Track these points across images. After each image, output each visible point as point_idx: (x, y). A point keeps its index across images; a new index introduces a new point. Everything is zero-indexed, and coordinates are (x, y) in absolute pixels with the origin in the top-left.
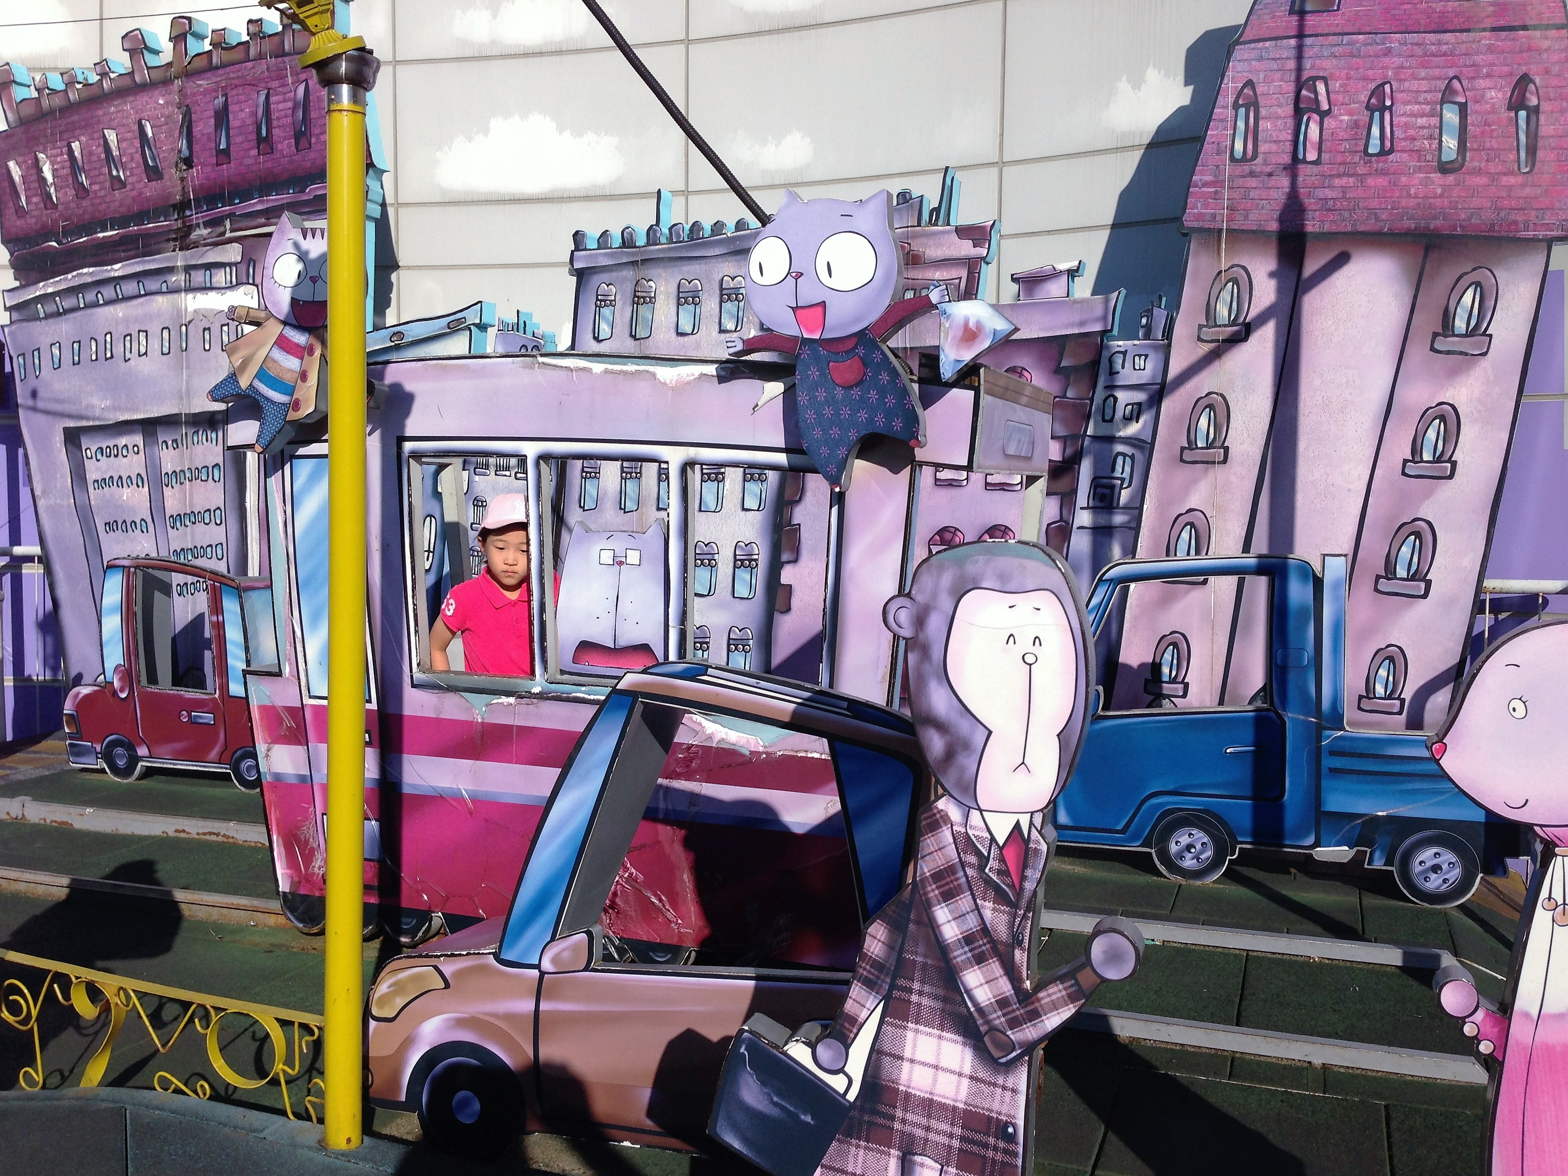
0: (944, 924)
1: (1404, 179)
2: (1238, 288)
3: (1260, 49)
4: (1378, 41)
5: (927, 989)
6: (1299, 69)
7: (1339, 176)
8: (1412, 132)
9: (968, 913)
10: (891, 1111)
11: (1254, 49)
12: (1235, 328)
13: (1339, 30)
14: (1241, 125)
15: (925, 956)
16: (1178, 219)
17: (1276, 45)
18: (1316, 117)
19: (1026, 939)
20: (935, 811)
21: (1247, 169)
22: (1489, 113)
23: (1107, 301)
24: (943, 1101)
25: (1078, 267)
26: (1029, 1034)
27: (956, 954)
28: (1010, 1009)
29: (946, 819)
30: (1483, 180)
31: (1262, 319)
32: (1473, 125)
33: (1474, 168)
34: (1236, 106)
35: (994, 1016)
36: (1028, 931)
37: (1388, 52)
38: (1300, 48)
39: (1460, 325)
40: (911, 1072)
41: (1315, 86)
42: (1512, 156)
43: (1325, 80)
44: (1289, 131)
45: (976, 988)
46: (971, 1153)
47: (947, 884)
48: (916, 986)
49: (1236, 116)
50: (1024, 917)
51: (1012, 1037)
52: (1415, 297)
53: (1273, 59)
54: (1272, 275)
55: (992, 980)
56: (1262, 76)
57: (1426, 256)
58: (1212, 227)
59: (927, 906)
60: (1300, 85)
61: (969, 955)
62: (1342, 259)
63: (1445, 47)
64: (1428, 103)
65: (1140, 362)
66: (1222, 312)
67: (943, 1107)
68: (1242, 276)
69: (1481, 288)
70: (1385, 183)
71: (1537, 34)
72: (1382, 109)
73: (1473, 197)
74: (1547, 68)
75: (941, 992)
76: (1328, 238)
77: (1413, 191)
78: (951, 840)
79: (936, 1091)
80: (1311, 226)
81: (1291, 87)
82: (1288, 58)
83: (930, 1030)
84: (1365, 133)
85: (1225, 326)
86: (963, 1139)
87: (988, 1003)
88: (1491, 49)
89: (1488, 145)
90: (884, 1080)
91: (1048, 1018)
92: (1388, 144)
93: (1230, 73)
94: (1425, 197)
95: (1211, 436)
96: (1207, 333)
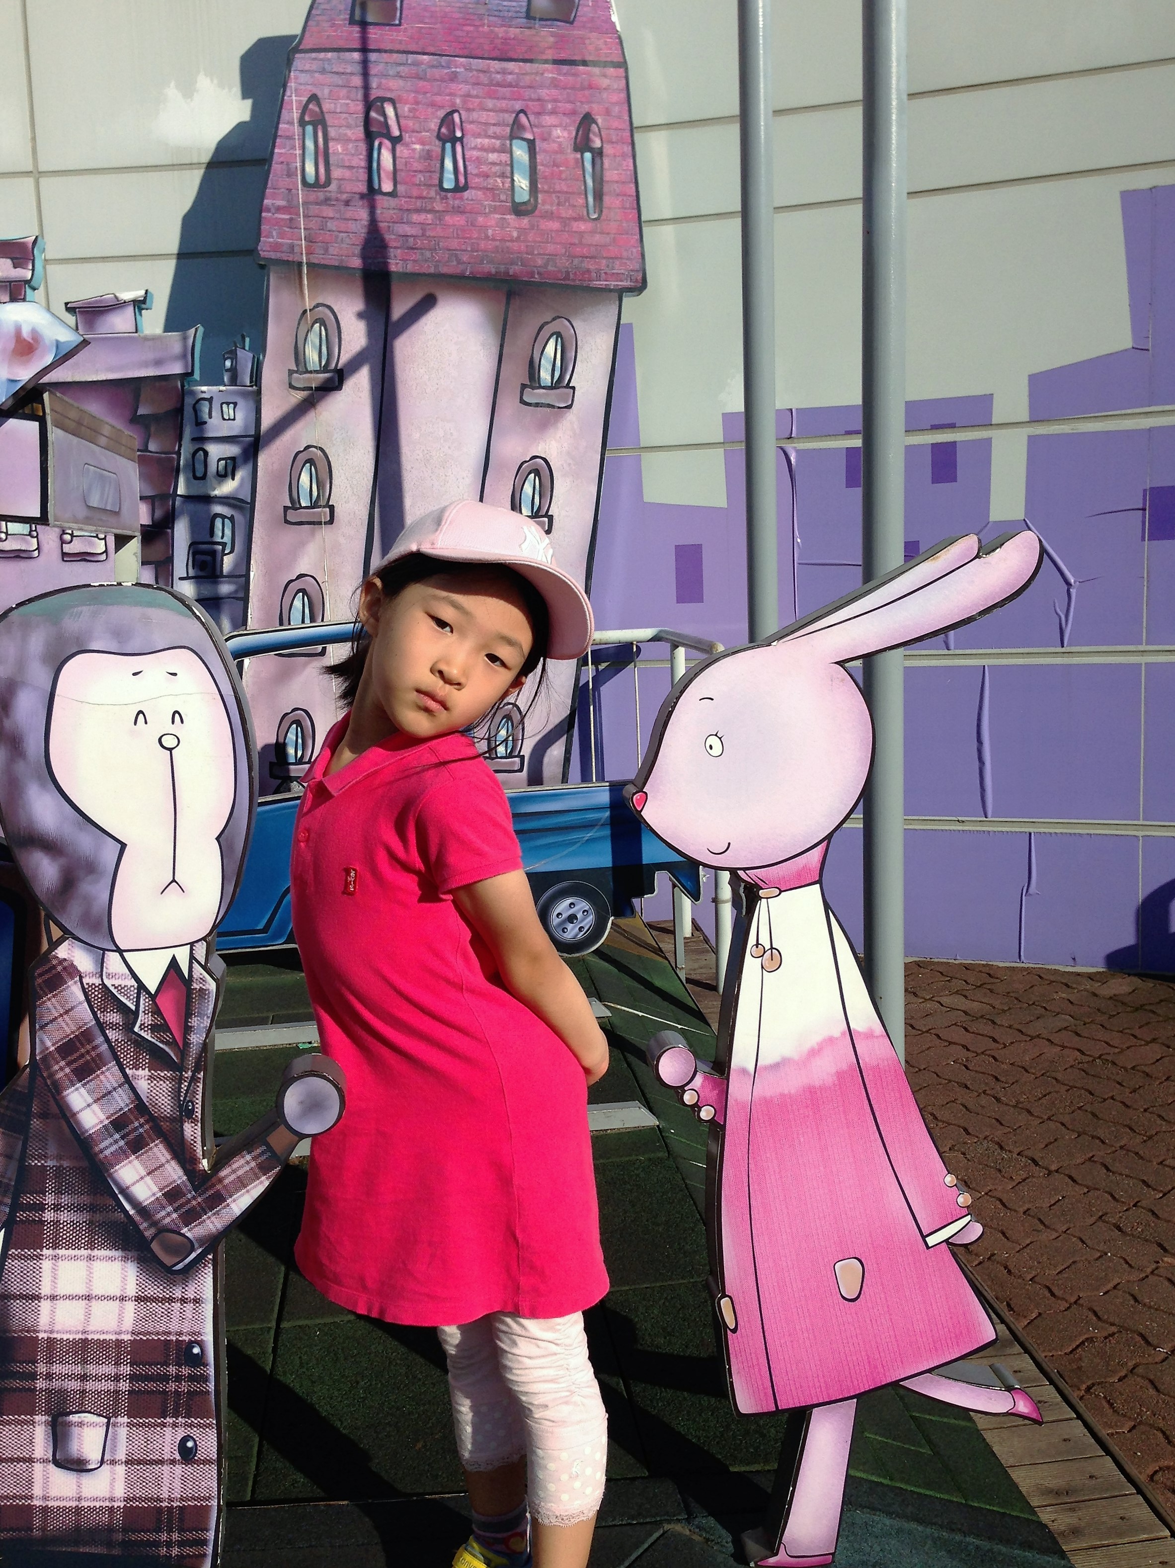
0: (81, 1110)
1: (481, 219)
2: (326, 330)
3: (321, 60)
4: (443, 64)
5: (65, 1199)
6: (366, 87)
7: (418, 211)
8: (484, 168)
9: (115, 1089)
10: (30, 1368)
11: (315, 59)
12: (327, 375)
13: (402, 47)
14: (310, 145)
15: (59, 1157)
16: (252, 252)
17: (339, 58)
18: (387, 143)
19: (198, 1107)
20: (54, 962)
21: (321, 196)
22: (556, 152)
23: (185, 339)
24: (102, 1337)
25: (145, 298)
26: (211, 1226)
27: (102, 1146)
28: (183, 1200)
29: (72, 971)
30: (555, 225)
31: (354, 365)
32: (543, 165)
33: (546, 212)
34: (302, 123)
35: (163, 1213)
36: (199, 1097)
37: (454, 77)
38: (365, 63)
39: (545, 376)
40: (53, 1312)
41: (383, 108)
42: (581, 201)
43: (392, 101)
44: (362, 157)
45: (134, 1184)
46: (147, 1392)
47: (82, 1056)
48: (50, 1199)
49: (304, 135)
50: (194, 1080)
51: (189, 1235)
52: (502, 346)
53: (337, 73)
54: (360, 315)
55: (156, 1169)
56: (326, 91)
57: (508, 303)
58: (290, 259)
59: (56, 1091)
60: (368, 105)
61: (122, 1143)
62: (428, 303)
63: (510, 77)
64: (496, 137)
65: (229, 411)
66: (312, 356)
67: (103, 1344)
68: (329, 318)
69: (562, 339)
70: (463, 223)
71: (596, 70)
72: (454, 140)
73: (548, 243)
74: (607, 109)
75: (85, 1199)
76: (412, 278)
77: (490, 232)
78: (82, 997)
79: (90, 1328)
80: (395, 265)
81: (360, 107)
82: (352, 74)
83: (76, 1252)
84: (438, 165)
85: (316, 372)
86: (133, 1378)
87: (153, 1199)
88: (555, 84)
89: (557, 188)
90: (15, 1332)
91: (234, 1201)
92: (462, 180)
93: (292, 85)
94: (503, 240)
95: (315, 494)
96: (300, 380)
